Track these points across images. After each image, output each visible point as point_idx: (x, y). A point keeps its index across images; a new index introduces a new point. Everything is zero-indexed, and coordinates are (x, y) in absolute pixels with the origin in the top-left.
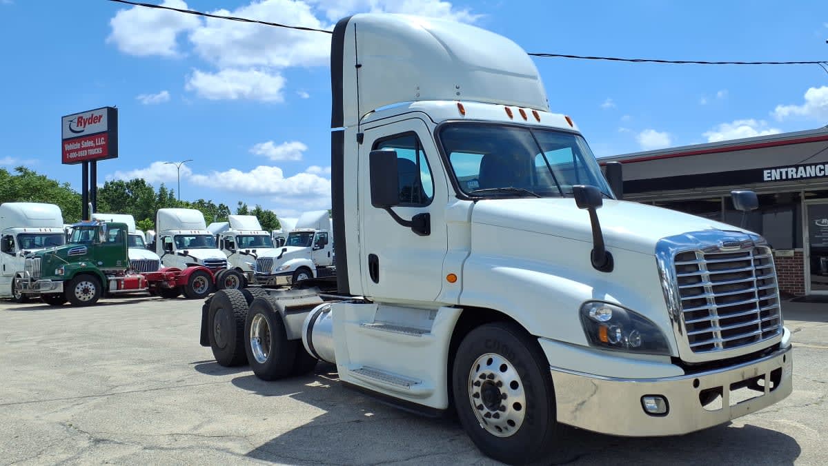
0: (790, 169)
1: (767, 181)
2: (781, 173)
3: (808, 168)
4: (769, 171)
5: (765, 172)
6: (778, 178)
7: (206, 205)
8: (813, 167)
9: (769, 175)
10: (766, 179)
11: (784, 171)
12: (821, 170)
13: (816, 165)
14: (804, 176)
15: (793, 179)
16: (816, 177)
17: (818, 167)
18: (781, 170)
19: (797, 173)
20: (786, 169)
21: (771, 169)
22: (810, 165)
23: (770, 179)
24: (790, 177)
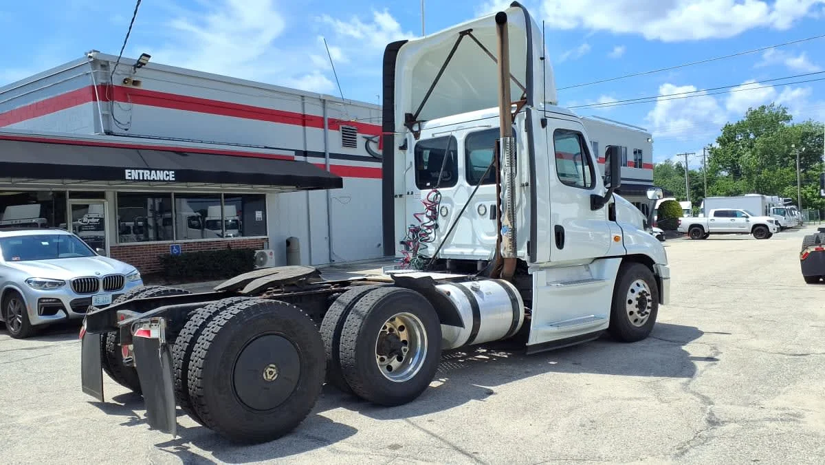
0: (145, 171)
1: (129, 180)
2: (139, 174)
3: (158, 172)
4: (130, 171)
5: (127, 171)
6: (137, 178)
8: (162, 172)
9: (130, 174)
10: (127, 178)
11: (141, 171)
12: (167, 175)
13: (164, 170)
14: (156, 179)
15: (147, 180)
16: (164, 181)
17: (165, 172)
18: (139, 171)
19: (150, 175)
20: (142, 171)
21: (132, 169)
22: (160, 170)
23: (130, 178)
24: (145, 179)
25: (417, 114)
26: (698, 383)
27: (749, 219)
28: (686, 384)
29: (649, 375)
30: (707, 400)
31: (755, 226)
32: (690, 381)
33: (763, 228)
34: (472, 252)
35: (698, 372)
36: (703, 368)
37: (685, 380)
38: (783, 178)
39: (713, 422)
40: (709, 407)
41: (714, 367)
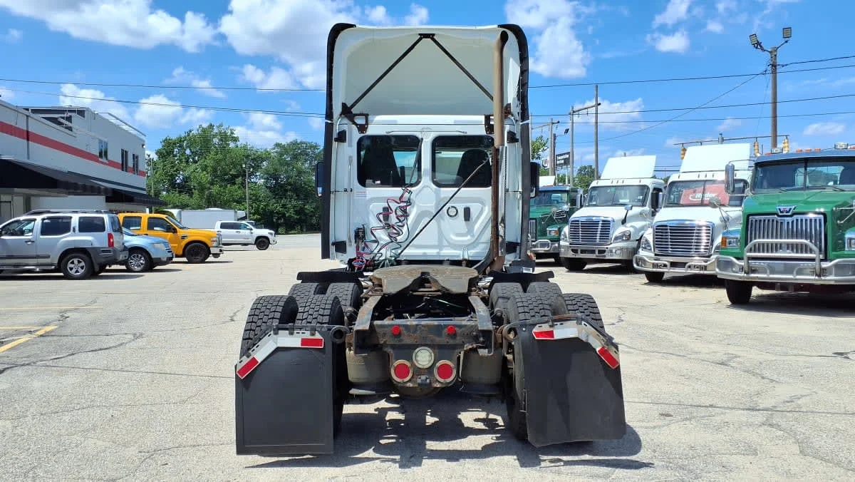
25: (353, 106)
27: (252, 231)
31: (258, 238)
33: (264, 239)
34: (438, 253)
38: (233, 195)
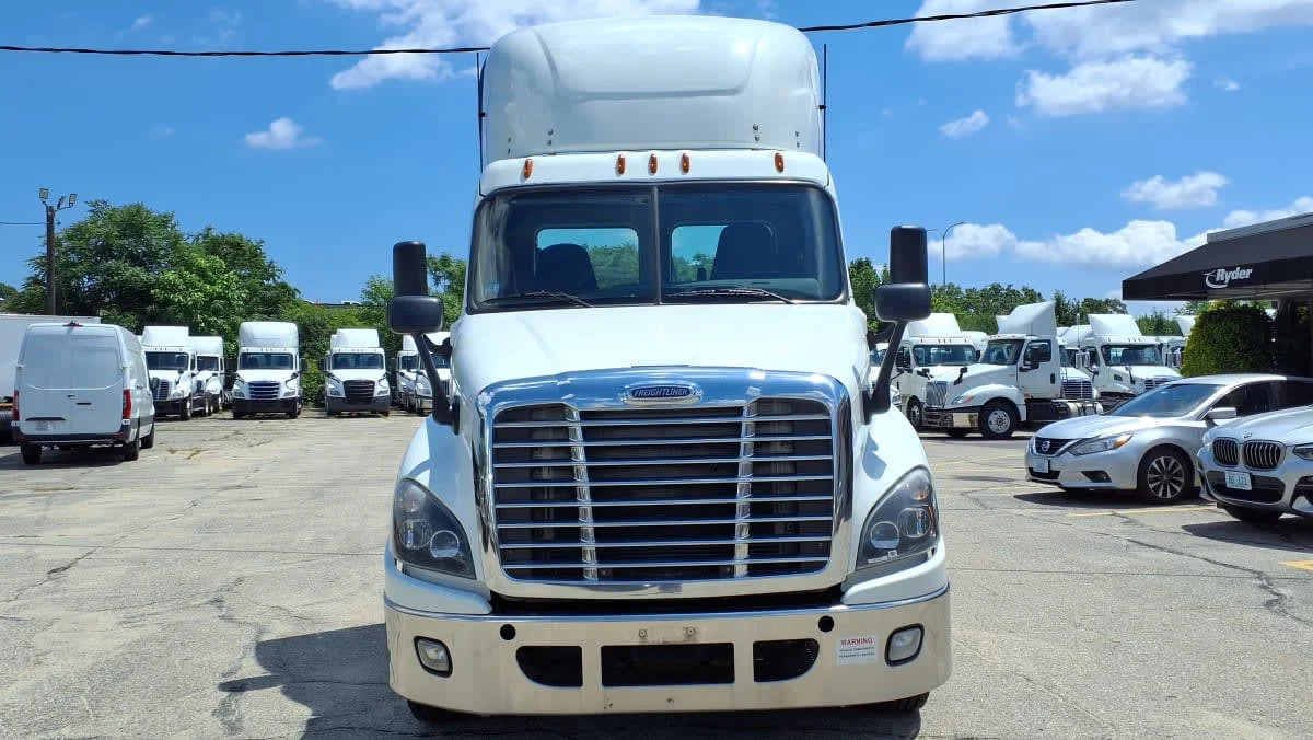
7: (1003, 292)
26: (247, 638)
28: (261, 632)
29: (323, 634)
30: (230, 619)
32: (257, 637)
35: (252, 653)
36: (244, 662)
37: (266, 638)
39: (218, 602)
40: (224, 613)
41: (227, 668)
